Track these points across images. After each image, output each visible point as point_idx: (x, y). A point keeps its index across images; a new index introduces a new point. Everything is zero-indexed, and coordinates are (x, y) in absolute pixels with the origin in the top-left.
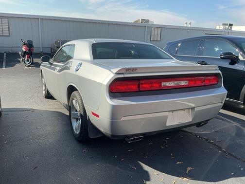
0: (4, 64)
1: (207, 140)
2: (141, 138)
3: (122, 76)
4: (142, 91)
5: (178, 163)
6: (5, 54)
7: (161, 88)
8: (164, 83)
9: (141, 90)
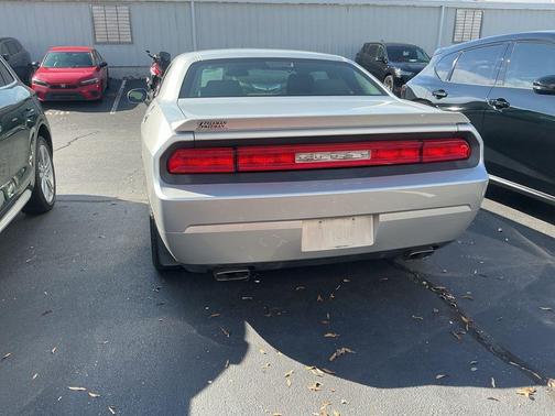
0: (116, 103)
1: (440, 292)
2: (246, 273)
3: (189, 138)
4: (242, 172)
5: (329, 335)
6: (124, 83)
7: (294, 167)
8: (303, 156)
9: (241, 169)
